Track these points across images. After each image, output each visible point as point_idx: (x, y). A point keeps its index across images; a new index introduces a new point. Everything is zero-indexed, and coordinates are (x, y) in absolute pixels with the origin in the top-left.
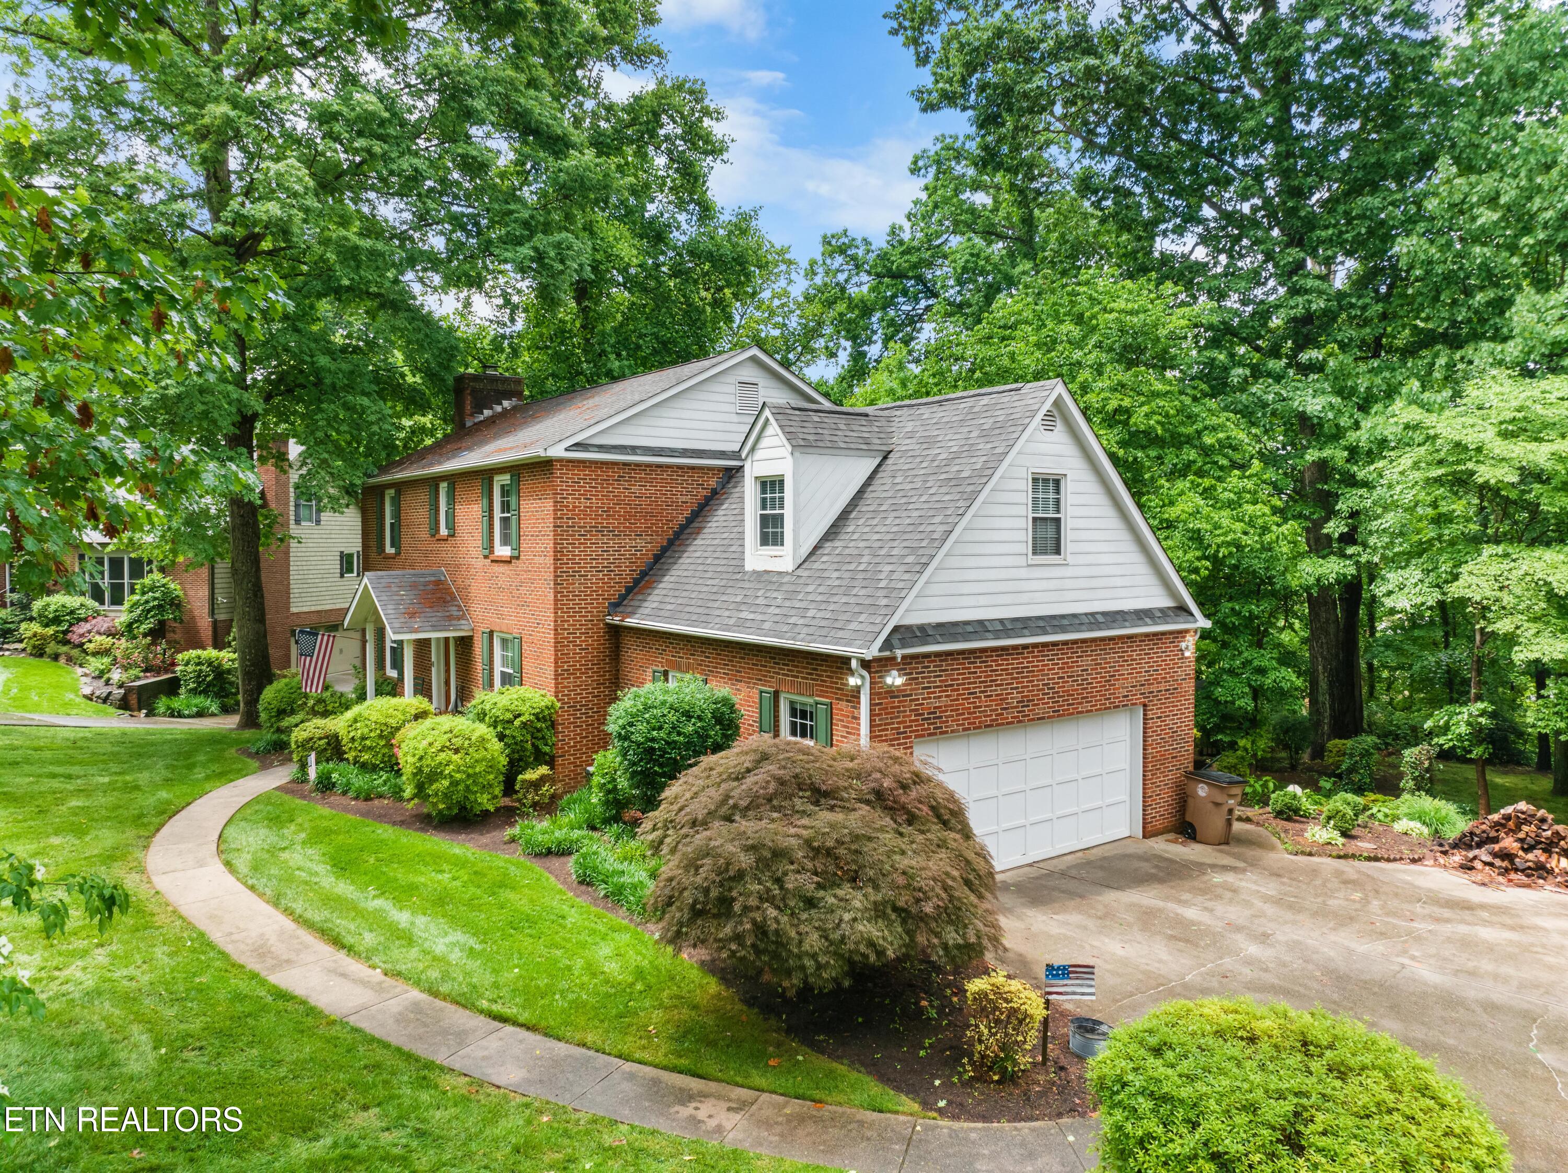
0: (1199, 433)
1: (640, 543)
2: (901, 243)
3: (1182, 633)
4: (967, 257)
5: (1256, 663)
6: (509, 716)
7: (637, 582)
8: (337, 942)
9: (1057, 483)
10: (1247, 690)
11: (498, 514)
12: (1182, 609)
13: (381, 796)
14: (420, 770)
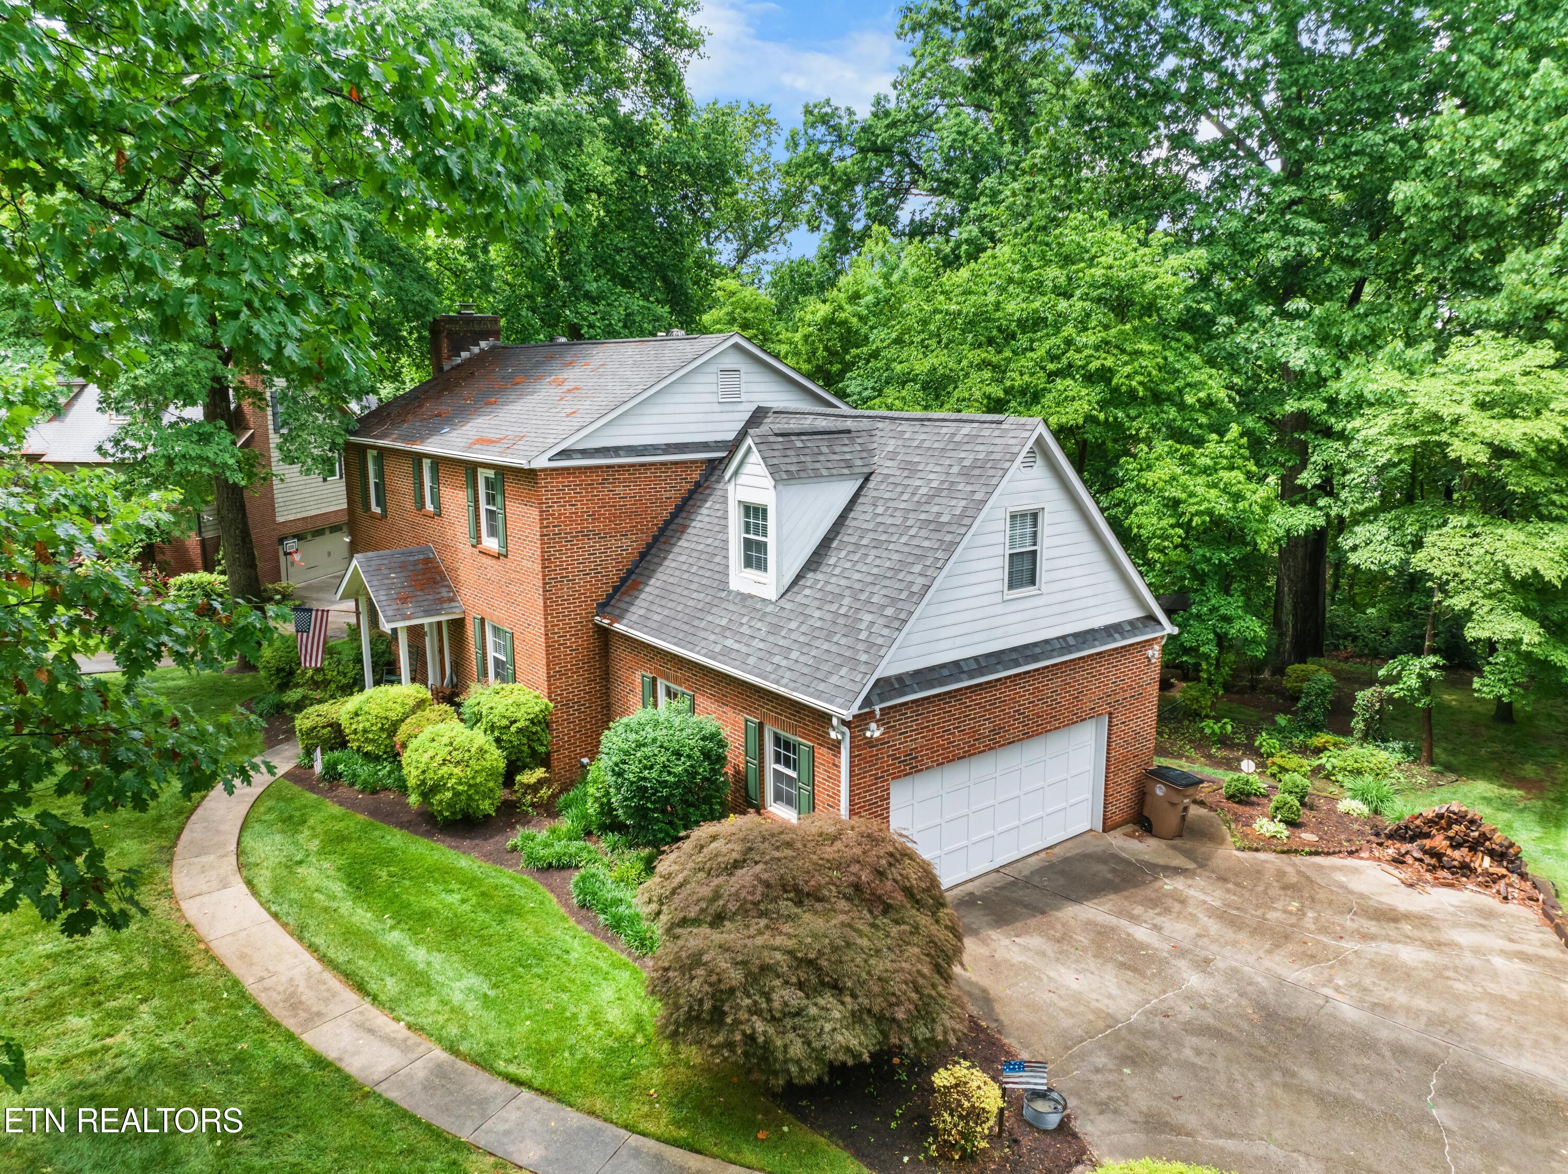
0: (1180, 391)
1: (626, 542)
2: (887, 114)
3: (1149, 643)
4: (954, 136)
5: (1223, 611)
6: (505, 722)
7: (623, 581)
8: (361, 988)
9: (1035, 516)
10: (1211, 636)
11: (483, 506)
12: (1151, 618)
13: (386, 789)
14: (423, 782)
